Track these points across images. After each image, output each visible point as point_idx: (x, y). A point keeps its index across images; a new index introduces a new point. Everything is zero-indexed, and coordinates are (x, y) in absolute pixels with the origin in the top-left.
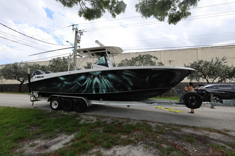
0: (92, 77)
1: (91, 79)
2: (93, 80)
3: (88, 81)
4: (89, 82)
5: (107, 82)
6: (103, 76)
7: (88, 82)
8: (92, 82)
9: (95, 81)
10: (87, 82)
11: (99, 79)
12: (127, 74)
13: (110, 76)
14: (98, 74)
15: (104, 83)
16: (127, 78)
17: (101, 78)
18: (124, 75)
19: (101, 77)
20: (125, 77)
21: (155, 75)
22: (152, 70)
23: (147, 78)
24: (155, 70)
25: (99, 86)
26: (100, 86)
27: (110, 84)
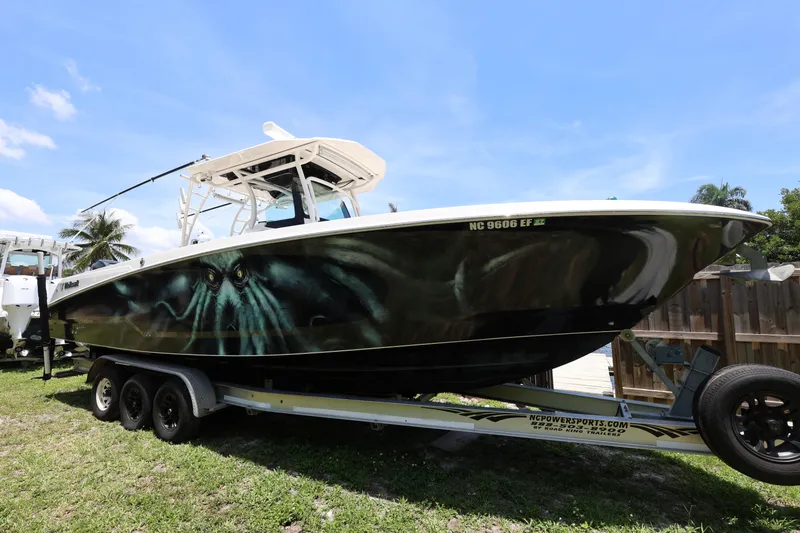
0: (211, 277)
1: (208, 289)
2: (216, 291)
3: (200, 297)
4: (204, 301)
5: (268, 301)
6: (251, 275)
7: (201, 300)
8: (214, 300)
9: (221, 300)
10: (197, 303)
11: (235, 286)
12: (349, 257)
13: (277, 270)
14: (230, 263)
15: (256, 308)
16: (354, 282)
17: (245, 281)
18: (335, 262)
19: (244, 276)
20: (341, 275)
21: (502, 258)
22: (473, 227)
23: (459, 277)
24: (491, 226)
25: (237, 320)
26: (242, 319)
27: (281, 313)
